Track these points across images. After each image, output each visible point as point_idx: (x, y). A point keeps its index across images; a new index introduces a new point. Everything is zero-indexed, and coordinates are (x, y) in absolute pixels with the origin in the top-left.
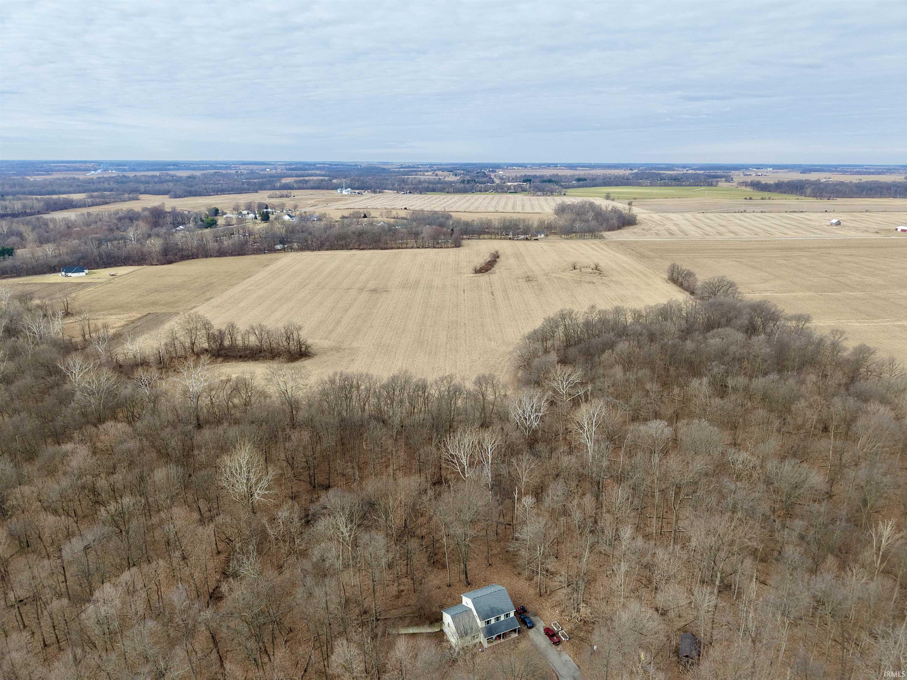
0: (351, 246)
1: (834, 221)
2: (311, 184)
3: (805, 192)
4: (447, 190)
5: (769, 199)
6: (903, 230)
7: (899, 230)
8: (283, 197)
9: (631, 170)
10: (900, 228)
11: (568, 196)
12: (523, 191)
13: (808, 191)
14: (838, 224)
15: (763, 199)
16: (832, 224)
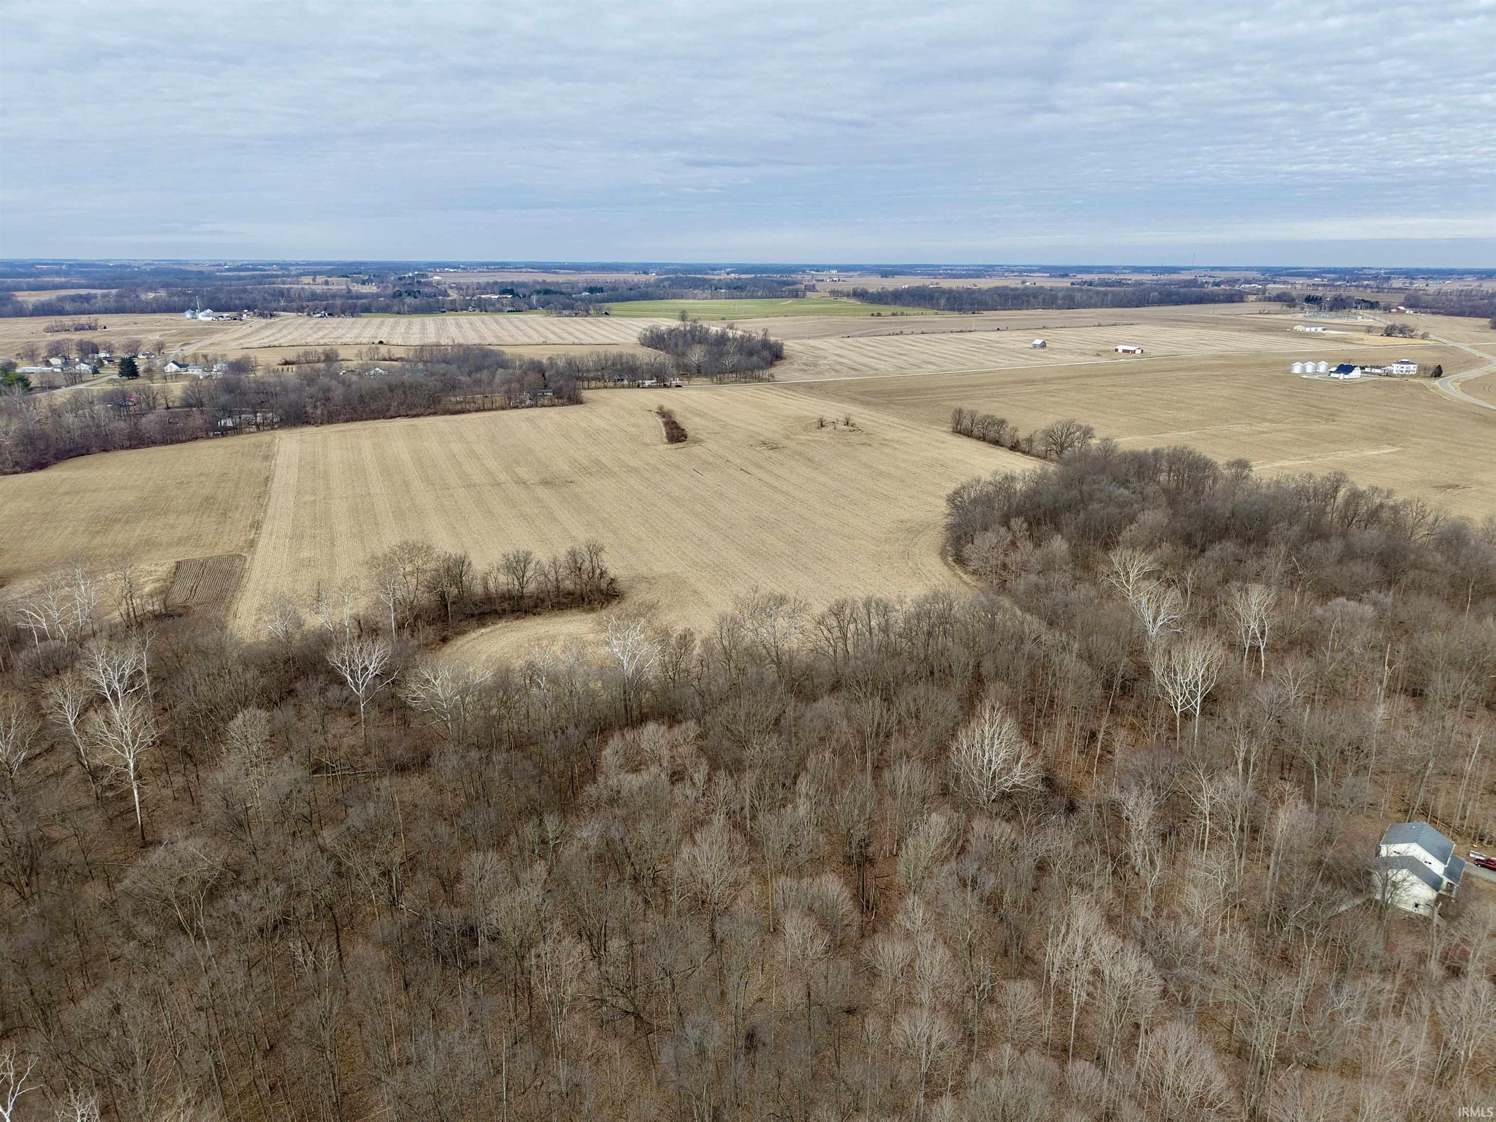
0: (392, 412)
1: (1038, 342)
2: (99, 303)
3: (938, 303)
4: (396, 309)
5: (902, 314)
6: (1124, 351)
7: (1120, 351)
8: (83, 329)
9: (646, 273)
10: (1121, 348)
11: (614, 316)
12: (531, 308)
13: (942, 302)
14: (1043, 345)
15: (894, 315)
16: (1035, 346)
